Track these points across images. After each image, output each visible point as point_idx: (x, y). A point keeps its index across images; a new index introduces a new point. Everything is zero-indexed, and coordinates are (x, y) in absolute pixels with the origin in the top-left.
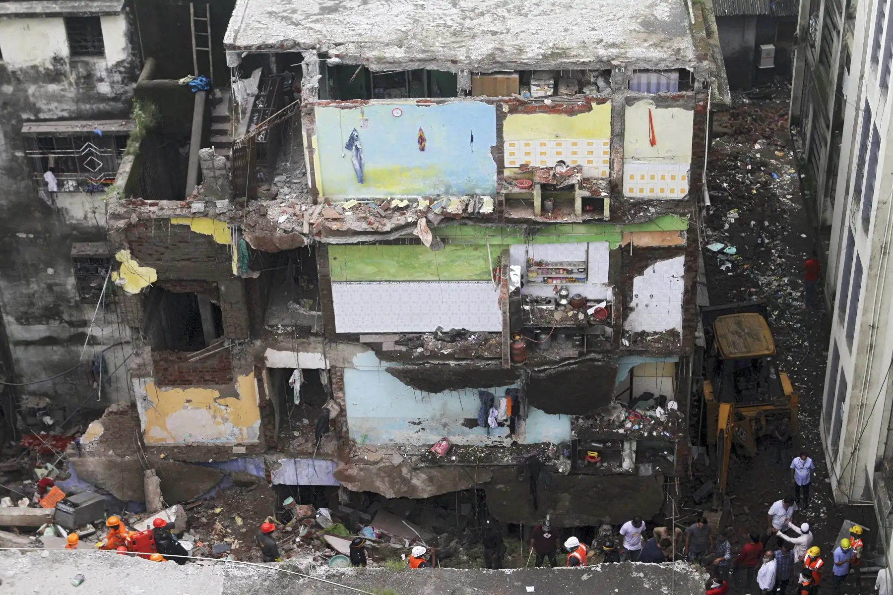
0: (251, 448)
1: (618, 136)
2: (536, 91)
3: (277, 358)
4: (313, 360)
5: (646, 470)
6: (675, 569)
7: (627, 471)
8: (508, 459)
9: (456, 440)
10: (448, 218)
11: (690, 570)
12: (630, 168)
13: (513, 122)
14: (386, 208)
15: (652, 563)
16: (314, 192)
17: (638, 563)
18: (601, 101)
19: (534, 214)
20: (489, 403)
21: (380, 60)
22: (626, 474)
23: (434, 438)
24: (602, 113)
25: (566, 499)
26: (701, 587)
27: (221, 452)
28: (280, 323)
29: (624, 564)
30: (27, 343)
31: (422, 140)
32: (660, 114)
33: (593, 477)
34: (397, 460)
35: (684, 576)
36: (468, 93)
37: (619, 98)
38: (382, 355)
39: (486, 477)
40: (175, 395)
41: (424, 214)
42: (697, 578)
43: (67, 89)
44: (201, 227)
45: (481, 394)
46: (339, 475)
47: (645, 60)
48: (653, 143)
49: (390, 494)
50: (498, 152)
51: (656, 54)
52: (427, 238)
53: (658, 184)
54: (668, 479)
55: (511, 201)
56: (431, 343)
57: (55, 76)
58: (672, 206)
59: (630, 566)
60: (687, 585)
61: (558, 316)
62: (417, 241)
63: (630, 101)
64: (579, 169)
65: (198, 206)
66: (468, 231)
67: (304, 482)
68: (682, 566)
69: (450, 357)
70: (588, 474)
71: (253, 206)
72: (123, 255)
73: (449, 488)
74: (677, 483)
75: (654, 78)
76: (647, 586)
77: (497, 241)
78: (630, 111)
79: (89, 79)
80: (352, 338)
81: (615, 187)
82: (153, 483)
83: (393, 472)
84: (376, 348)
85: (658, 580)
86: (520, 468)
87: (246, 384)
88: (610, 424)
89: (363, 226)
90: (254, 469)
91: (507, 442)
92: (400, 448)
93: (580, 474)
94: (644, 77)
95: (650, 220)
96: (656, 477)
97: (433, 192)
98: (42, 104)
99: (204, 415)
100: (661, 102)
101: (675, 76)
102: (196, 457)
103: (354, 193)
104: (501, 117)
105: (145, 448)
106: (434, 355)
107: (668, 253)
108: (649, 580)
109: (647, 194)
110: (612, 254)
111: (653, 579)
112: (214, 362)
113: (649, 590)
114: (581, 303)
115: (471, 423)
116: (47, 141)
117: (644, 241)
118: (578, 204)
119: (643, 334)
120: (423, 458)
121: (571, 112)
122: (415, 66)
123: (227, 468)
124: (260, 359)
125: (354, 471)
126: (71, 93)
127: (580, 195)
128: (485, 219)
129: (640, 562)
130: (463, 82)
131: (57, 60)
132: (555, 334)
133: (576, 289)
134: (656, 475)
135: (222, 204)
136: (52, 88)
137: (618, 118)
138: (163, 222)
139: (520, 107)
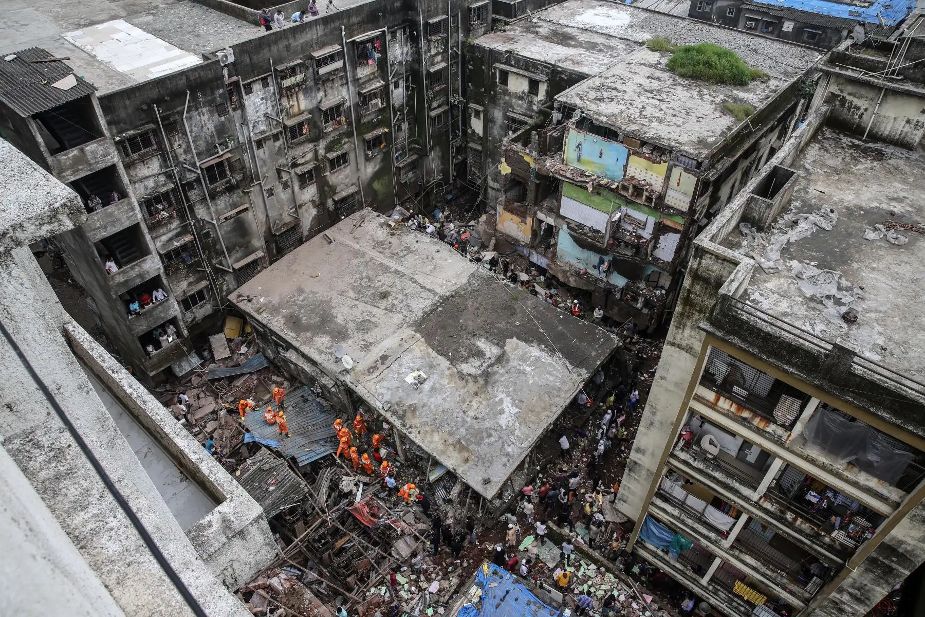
0: (526, 244)
1: (668, 178)
2: (644, 150)
3: (541, 216)
4: (551, 221)
5: (645, 311)
6: (611, 336)
8: (602, 285)
9: (589, 271)
10: (600, 185)
11: (616, 339)
12: (669, 192)
13: (632, 158)
14: (583, 174)
16: (563, 159)
18: (665, 162)
19: (628, 194)
20: (602, 262)
21: (597, 119)
22: (637, 309)
23: (582, 267)
24: (664, 167)
25: (616, 310)
27: (517, 241)
28: (546, 204)
30: (493, 189)
31: (601, 153)
32: (684, 174)
33: (626, 305)
34: (568, 269)
35: (612, 339)
36: (622, 142)
37: (671, 162)
38: (569, 228)
39: (592, 288)
40: (508, 215)
41: (593, 180)
42: (616, 342)
43: (524, 104)
44: (527, 159)
45: (601, 258)
46: (548, 265)
47: (686, 152)
48: (678, 185)
49: (561, 280)
50: (625, 167)
51: (692, 151)
52: (590, 189)
53: (678, 202)
54: (651, 318)
55: (625, 188)
56: (586, 230)
57: (521, 98)
58: (680, 213)
61: (628, 237)
62: (586, 189)
63: (675, 166)
64: (651, 185)
65: (527, 151)
66: (605, 193)
67: (539, 264)
68: (615, 336)
69: (589, 237)
70: (625, 303)
71: (544, 157)
72: (503, 160)
73: (580, 286)
75: (687, 160)
76: (597, 336)
77: (617, 201)
78: (674, 169)
79: (531, 103)
80: (564, 218)
81: (661, 197)
82: (493, 241)
83: (565, 272)
84: (568, 224)
85: (603, 336)
86: (605, 290)
87: (529, 220)
88: (638, 288)
89: (570, 176)
90: (525, 252)
91: (605, 280)
92: (571, 266)
93: (622, 302)
94: (683, 159)
95: (670, 215)
97: (599, 174)
98: (515, 107)
99: (515, 226)
100: (686, 170)
101: (695, 162)
102: (509, 240)
103: (576, 165)
104: (629, 155)
105: (496, 230)
106: (584, 234)
107: (675, 231)
109: (673, 205)
110: (656, 223)
111: (601, 335)
112: (522, 209)
114: (640, 237)
115: (595, 267)
116: (514, 120)
117: (668, 223)
118: (644, 197)
119: (659, 259)
120: (576, 272)
121: (654, 162)
122: (607, 126)
123: (518, 248)
124: (535, 214)
125: (553, 266)
126: (525, 106)
127: (645, 194)
128: (612, 190)
130: (620, 137)
131: (523, 93)
132: (627, 245)
133: (640, 231)
134: (647, 315)
135: (535, 153)
136: (520, 102)
137: (670, 170)
138: (516, 152)
139: (636, 153)
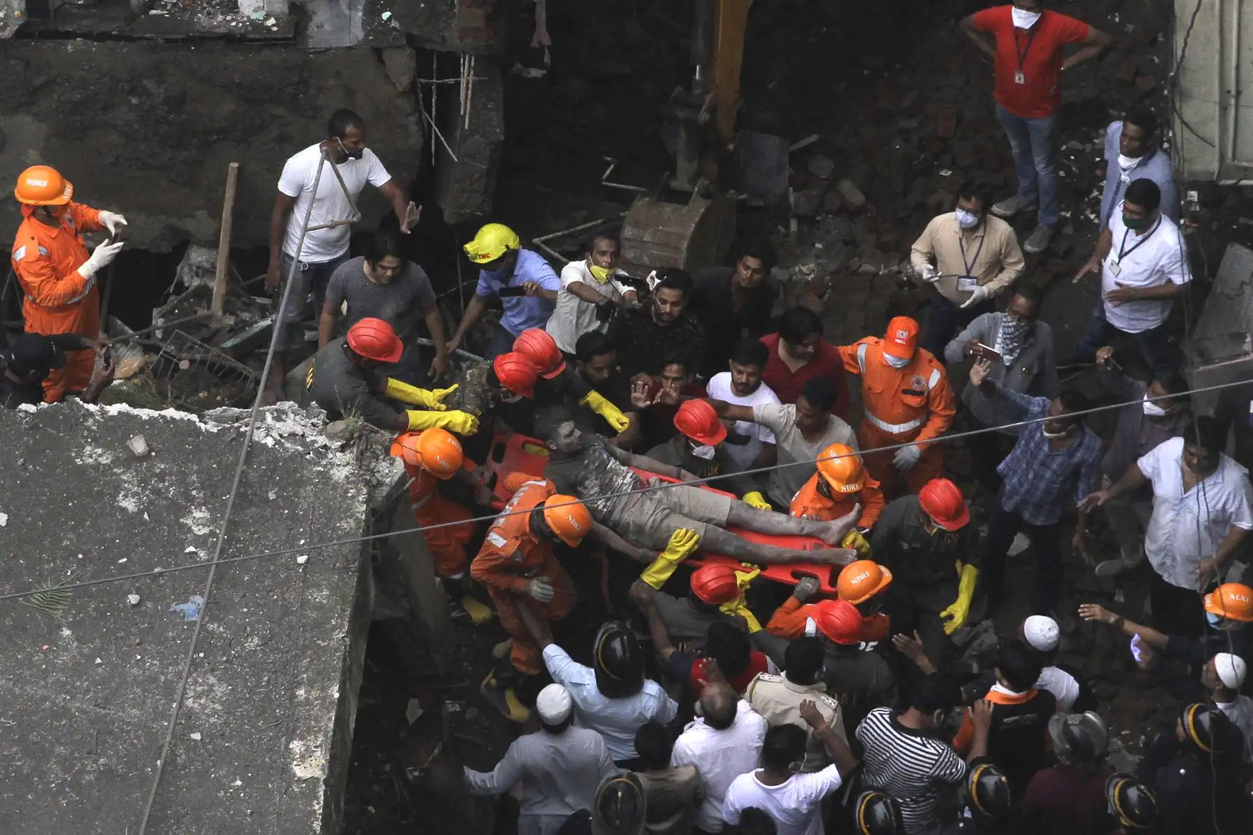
5: (341, 24)
6: (259, 436)
7: (257, 26)
11: (322, 440)
15: (171, 412)
17: (114, 410)
26: (348, 512)
29: (57, 411)
33: (123, 48)
35: (291, 467)
42: (340, 474)
54: (434, 63)
59: (76, 422)
60: (292, 506)
68: (293, 423)
70: (103, 37)
74: (466, 79)
76: (129, 505)
85: (183, 482)
93: (71, 36)
96: (378, 52)
108: (143, 482)
111: (161, 477)
113: (132, 520)
129: (124, 407)
134: (376, 43)
